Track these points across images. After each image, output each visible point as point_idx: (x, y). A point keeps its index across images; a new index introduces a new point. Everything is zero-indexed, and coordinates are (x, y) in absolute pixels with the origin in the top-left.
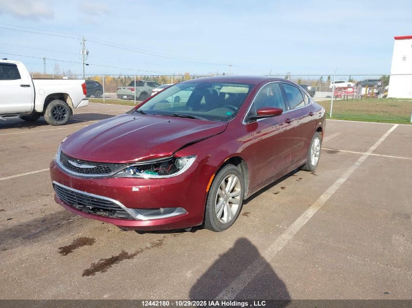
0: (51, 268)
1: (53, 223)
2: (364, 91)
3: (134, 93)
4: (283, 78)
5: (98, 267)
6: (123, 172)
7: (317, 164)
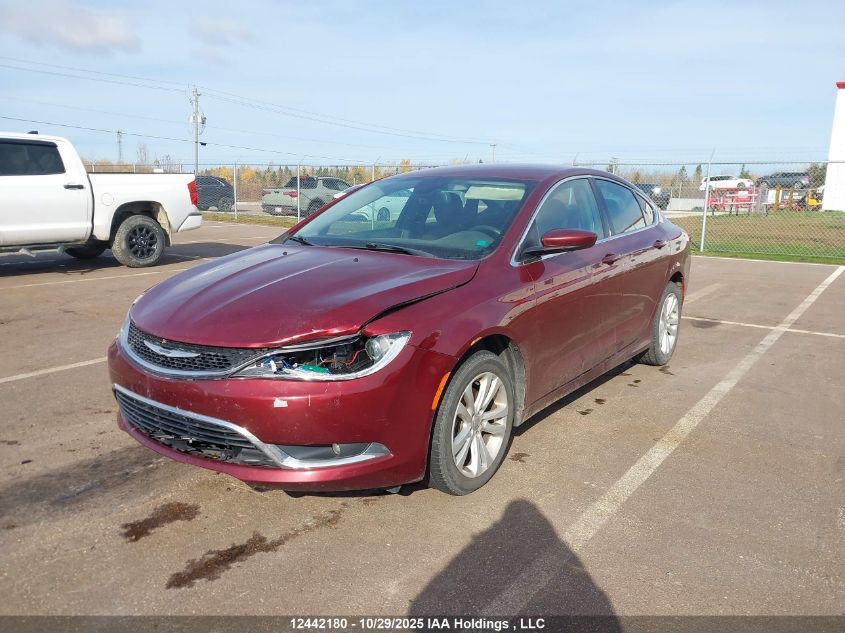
0: (103, 569)
1: (114, 471)
2: (772, 196)
3: (296, 202)
4: (603, 169)
5: (201, 569)
6: (255, 367)
7: (673, 351)
